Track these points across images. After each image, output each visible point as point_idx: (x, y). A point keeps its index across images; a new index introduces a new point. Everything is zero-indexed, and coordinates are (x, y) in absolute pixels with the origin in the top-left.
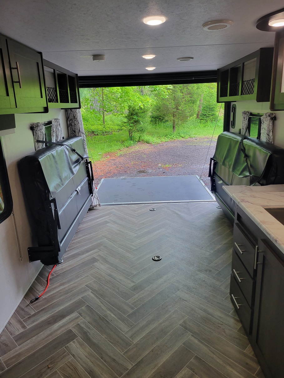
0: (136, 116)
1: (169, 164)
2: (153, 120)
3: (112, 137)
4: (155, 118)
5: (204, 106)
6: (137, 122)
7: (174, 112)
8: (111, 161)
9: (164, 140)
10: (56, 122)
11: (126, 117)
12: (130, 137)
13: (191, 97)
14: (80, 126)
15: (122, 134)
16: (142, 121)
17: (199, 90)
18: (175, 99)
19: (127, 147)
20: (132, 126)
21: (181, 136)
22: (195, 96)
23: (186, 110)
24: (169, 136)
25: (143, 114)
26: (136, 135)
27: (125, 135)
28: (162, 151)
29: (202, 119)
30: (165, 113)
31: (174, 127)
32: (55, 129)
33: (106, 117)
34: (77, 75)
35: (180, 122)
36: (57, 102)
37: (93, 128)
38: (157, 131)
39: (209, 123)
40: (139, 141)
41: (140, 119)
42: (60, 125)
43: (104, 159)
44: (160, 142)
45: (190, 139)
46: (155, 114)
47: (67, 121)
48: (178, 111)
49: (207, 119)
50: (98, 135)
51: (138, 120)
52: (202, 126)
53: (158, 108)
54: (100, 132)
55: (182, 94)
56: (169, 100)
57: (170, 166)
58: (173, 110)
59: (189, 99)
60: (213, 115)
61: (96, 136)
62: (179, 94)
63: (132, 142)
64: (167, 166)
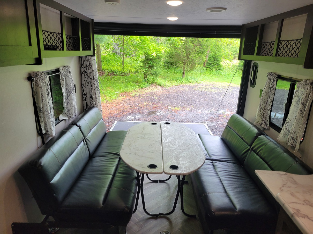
0: (151, 61)
1: (178, 107)
2: (166, 65)
3: (129, 78)
4: (168, 64)
5: (211, 56)
6: (151, 67)
7: (185, 60)
8: (126, 100)
9: (174, 84)
10: (65, 69)
11: (142, 62)
12: (145, 79)
13: (201, 48)
14: (95, 74)
15: (138, 76)
16: (156, 67)
17: (209, 43)
18: (186, 48)
19: (141, 88)
20: (147, 70)
21: (189, 82)
22: (204, 47)
23: (195, 59)
24: (179, 80)
25: (157, 60)
26: (150, 78)
27: (140, 77)
28: (172, 94)
29: (208, 68)
30: (177, 60)
31: (183, 73)
32: (64, 78)
33: (125, 60)
34: (93, 20)
35: (189, 69)
36: (63, 50)
37: (113, 69)
38: (168, 75)
39: (214, 71)
40: (152, 84)
41: (155, 64)
42: (70, 73)
43: (120, 98)
44: (171, 86)
45: (197, 85)
46: (168, 60)
47: (81, 68)
48: (188, 59)
49: (212, 68)
50: (117, 75)
51: (152, 65)
52: (207, 73)
53: (171, 55)
54: (119, 72)
55: (193, 45)
56: (181, 49)
57: (179, 109)
58: (185, 58)
59: (199, 49)
60: (217, 64)
61: (116, 76)
62: (191, 44)
63: (146, 84)
64: (176, 108)
